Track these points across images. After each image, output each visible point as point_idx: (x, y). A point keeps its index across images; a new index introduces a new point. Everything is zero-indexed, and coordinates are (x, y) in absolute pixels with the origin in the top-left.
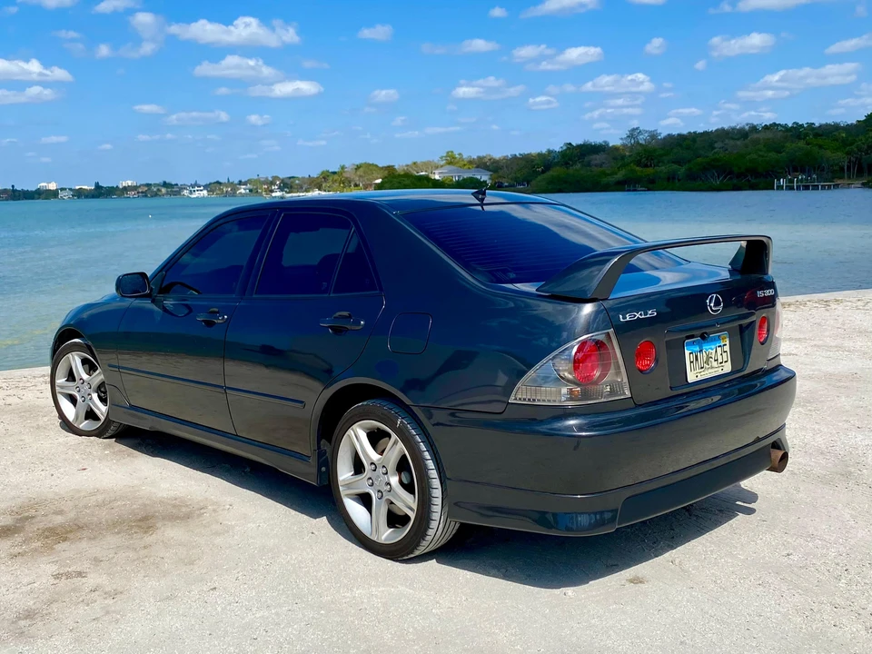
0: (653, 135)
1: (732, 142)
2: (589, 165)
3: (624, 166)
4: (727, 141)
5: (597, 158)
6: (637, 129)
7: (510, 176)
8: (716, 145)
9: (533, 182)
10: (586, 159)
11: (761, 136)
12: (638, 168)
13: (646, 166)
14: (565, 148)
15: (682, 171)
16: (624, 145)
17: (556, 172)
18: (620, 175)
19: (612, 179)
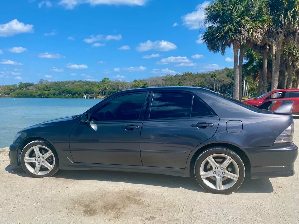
0: (47, 82)
1: (70, 85)
2: (28, 89)
3: (40, 90)
4: (69, 85)
5: (31, 88)
6: (42, 79)
7: (2, 92)
8: (66, 86)
9: (11, 94)
10: (27, 87)
11: (78, 83)
12: (44, 91)
13: (46, 90)
14: (20, 84)
15: (57, 92)
16: (38, 84)
17: (18, 91)
18: (39, 93)
19: (37, 94)
